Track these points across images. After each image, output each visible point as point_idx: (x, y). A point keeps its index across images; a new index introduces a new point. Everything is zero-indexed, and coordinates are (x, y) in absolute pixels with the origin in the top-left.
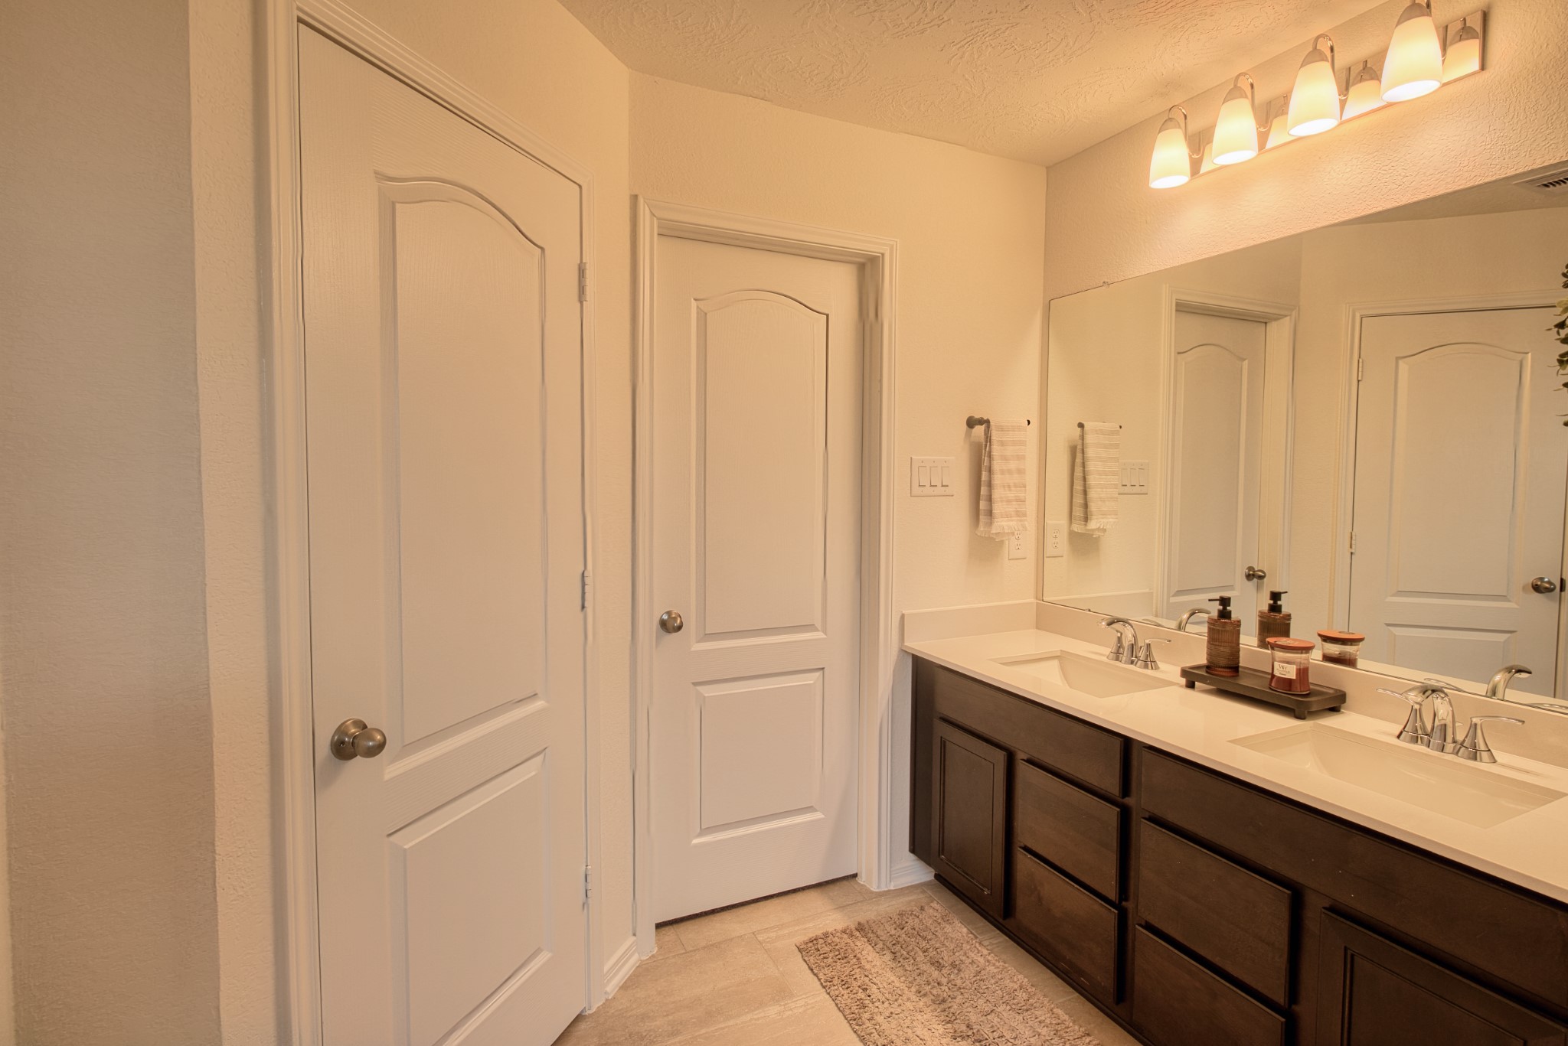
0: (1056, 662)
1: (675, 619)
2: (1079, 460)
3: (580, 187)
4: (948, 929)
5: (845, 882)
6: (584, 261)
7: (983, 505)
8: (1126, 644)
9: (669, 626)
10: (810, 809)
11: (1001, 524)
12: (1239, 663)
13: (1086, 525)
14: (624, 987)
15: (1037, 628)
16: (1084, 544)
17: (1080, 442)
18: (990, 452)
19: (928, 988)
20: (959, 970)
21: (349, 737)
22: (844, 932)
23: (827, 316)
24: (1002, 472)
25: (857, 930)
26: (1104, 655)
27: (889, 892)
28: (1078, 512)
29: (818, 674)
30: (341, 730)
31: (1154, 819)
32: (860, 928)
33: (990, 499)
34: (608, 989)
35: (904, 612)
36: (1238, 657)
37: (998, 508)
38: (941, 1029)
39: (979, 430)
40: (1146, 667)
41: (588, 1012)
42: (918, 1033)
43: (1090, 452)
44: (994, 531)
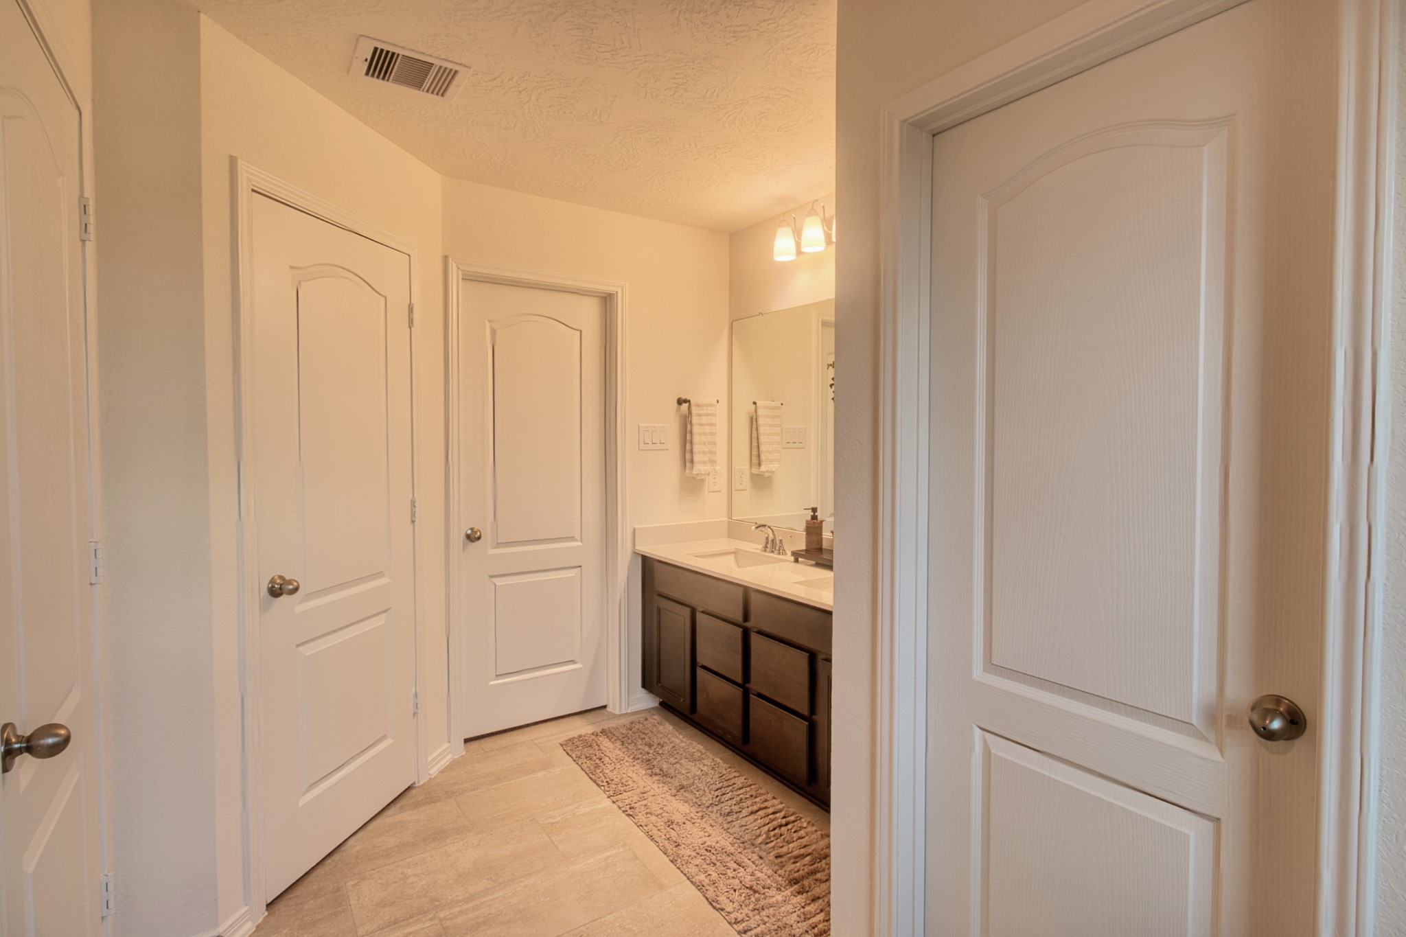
0: (732, 557)
1: (476, 532)
2: (754, 426)
3: (409, 255)
4: (661, 728)
5: (598, 711)
6: (412, 302)
7: (688, 456)
8: (770, 540)
9: (472, 537)
10: (572, 662)
11: (699, 468)
12: (822, 545)
13: (759, 469)
14: (442, 772)
15: (729, 537)
16: (761, 482)
17: (755, 414)
18: (691, 421)
19: (640, 756)
20: (662, 746)
21: (278, 585)
22: (593, 734)
23: (581, 331)
24: (700, 434)
25: (601, 732)
26: (758, 549)
27: (627, 714)
28: (755, 460)
29: (578, 569)
30: (272, 581)
31: (760, 632)
32: (603, 732)
33: (692, 452)
34: (431, 772)
35: (635, 527)
36: (822, 542)
37: (696, 458)
38: (644, 772)
39: (685, 406)
40: (779, 554)
41: (417, 785)
42: (629, 775)
43: (761, 421)
44: (694, 473)
